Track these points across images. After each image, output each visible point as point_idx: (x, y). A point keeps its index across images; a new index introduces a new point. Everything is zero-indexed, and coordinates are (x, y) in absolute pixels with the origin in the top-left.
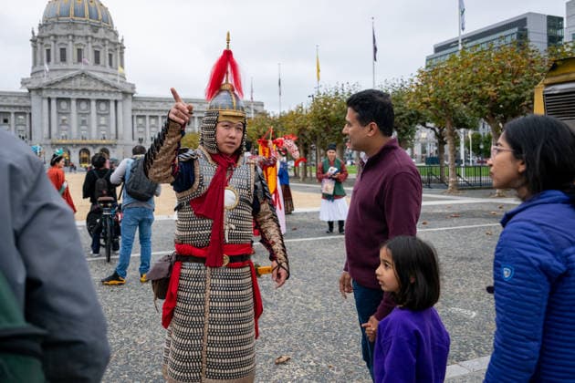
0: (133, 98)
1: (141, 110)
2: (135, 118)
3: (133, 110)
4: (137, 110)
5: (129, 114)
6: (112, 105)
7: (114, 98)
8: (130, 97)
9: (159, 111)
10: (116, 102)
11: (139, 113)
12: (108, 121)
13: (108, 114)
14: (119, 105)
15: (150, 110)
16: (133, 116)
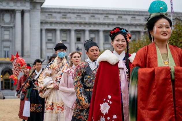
0: (42, 9)
1: (51, 23)
2: (44, 32)
3: (42, 23)
4: (46, 23)
5: (37, 27)
6: (18, 15)
7: (22, 8)
8: (38, 7)
9: (72, 23)
10: (23, 13)
11: (48, 27)
12: (14, 35)
13: (13, 27)
14: (27, 15)
15: (61, 23)
16: (41, 30)
